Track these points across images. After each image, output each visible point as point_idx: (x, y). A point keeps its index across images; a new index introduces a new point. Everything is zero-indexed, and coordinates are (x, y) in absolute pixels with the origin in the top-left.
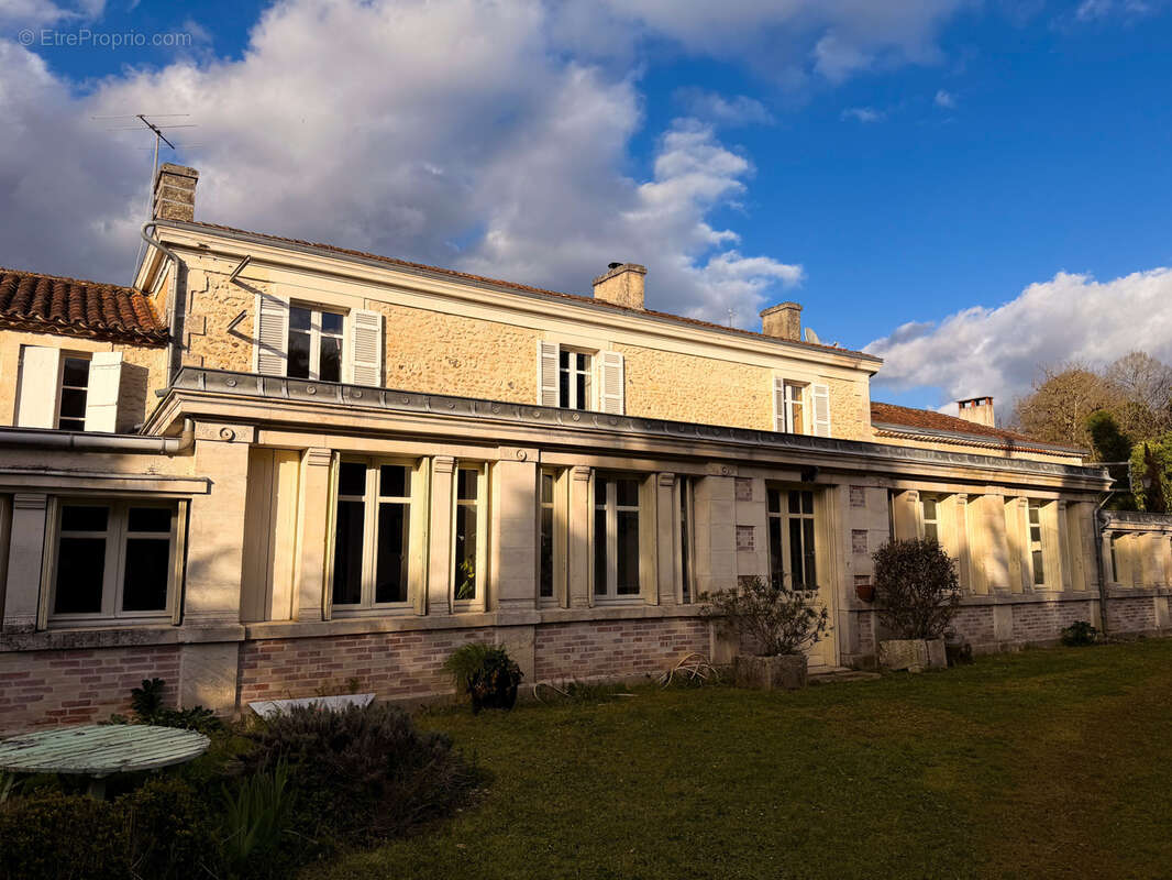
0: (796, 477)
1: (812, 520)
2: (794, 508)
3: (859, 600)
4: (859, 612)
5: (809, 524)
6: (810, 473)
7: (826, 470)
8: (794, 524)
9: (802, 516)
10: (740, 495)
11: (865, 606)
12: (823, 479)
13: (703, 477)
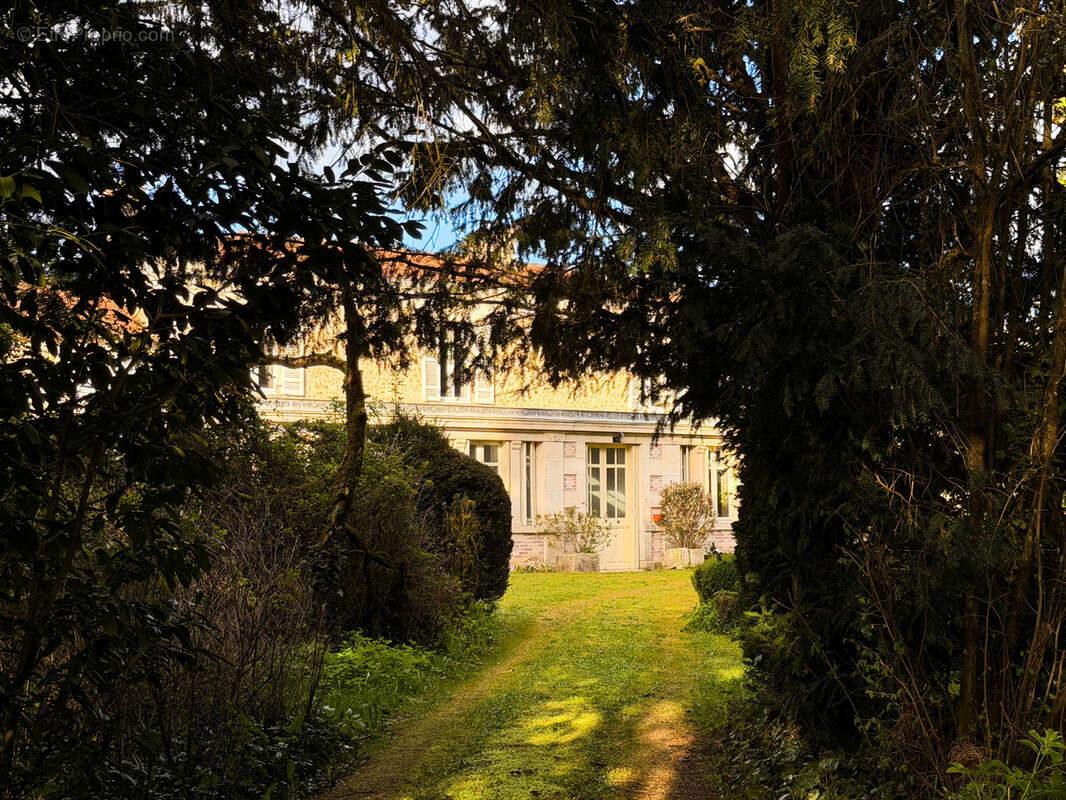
0: (609, 440)
1: (623, 470)
2: (610, 460)
3: (654, 524)
4: (653, 532)
5: (622, 472)
6: (617, 437)
7: (627, 434)
8: (610, 472)
9: (616, 466)
10: (567, 454)
11: (658, 528)
12: (625, 440)
13: (541, 442)
